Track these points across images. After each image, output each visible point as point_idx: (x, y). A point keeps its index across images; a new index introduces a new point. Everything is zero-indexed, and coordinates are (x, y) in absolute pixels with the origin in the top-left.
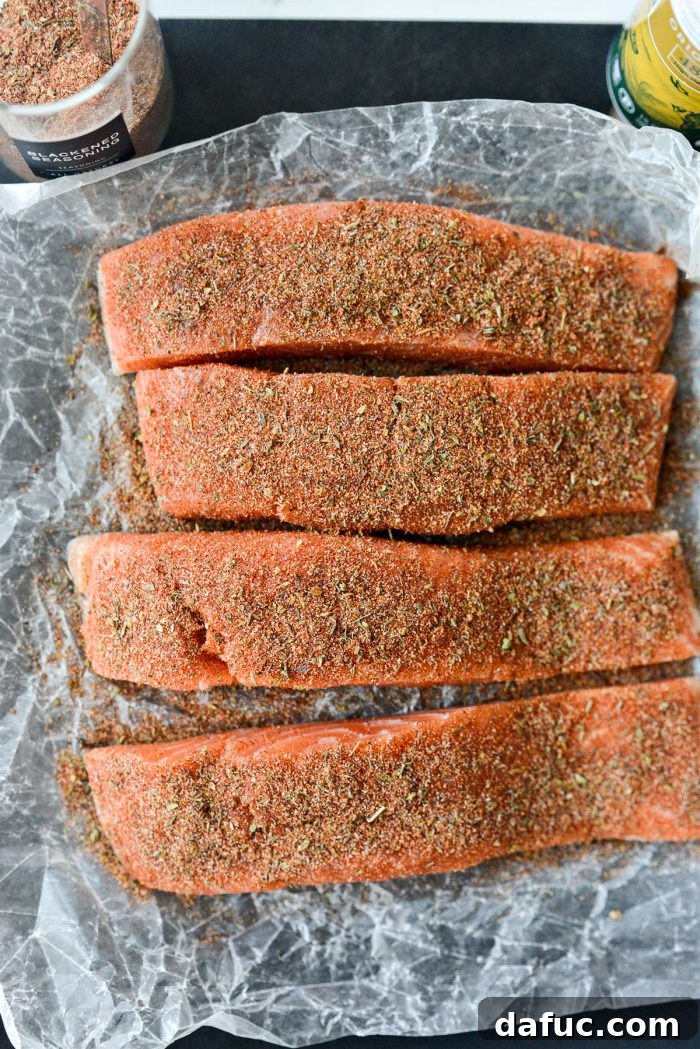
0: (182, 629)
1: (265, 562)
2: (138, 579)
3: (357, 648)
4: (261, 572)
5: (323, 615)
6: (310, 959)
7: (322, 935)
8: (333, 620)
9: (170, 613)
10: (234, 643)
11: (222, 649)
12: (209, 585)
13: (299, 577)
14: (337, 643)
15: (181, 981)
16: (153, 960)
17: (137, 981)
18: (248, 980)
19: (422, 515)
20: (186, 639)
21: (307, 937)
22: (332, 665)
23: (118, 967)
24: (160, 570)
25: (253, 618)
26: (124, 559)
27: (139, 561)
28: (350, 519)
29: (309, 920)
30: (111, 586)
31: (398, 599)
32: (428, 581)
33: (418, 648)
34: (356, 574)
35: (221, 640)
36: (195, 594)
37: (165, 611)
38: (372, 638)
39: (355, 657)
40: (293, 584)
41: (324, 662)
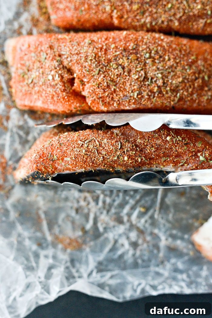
0: (62, 77)
1: (107, 42)
2: (39, 53)
3: (156, 88)
4: (105, 47)
5: (137, 69)
6: (129, 257)
7: (135, 245)
8: (143, 72)
9: (56, 68)
10: (90, 84)
11: (83, 89)
12: (77, 54)
13: (125, 50)
14: (145, 85)
15: (60, 267)
16: (46, 257)
17: (38, 267)
18: (96, 267)
19: (189, 21)
20: (64, 82)
21: (127, 246)
22: (143, 97)
23: (28, 259)
24: (51, 47)
25: (100, 71)
26: (33, 43)
27: (41, 43)
28: (151, 23)
29: (128, 238)
30: (26, 58)
31: (177, 63)
32: (193, 55)
33: (188, 89)
34: (155, 49)
35: (83, 83)
36: (69, 59)
37: (53, 68)
38: (164, 83)
39: (154, 93)
40: (121, 53)
41: (138, 95)
